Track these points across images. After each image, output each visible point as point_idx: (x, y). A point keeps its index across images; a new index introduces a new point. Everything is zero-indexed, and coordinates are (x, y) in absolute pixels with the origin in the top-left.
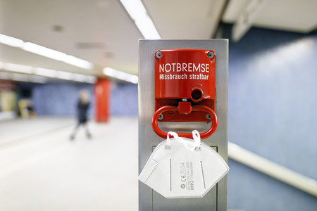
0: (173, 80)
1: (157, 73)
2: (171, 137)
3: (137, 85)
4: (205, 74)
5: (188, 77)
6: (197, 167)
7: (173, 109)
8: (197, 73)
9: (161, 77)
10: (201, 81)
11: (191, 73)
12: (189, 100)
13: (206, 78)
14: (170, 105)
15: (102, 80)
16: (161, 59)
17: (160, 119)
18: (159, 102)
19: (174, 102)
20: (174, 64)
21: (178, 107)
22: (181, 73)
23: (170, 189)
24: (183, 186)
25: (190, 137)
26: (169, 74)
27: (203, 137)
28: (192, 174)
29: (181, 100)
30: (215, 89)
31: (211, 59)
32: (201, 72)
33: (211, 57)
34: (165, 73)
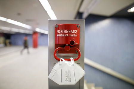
0: (63, 37)
1: (56, 33)
2: (62, 60)
3: (47, 35)
4: (76, 34)
5: (69, 35)
6: (72, 73)
7: (62, 49)
8: (72, 34)
10: (74, 37)
11: (70, 34)
12: (69, 45)
13: (76, 36)
14: (61, 47)
15: (35, 33)
16: (57, 28)
17: (57, 52)
18: (57, 45)
19: (63, 46)
20: (63, 30)
21: (65, 48)
22: (66, 34)
24: (66, 80)
25: (70, 60)
26: (61, 34)
27: (75, 60)
28: (70, 75)
29: (66, 45)
30: (79, 40)
31: (78, 28)
32: (74, 34)
33: (78, 27)
34: (59, 34)
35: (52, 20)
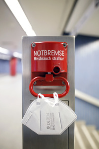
0: (43, 61)
1: (33, 56)
2: (40, 97)
4: (62, 57)
5: (52, 59)
6: (57, 116)
7: (42, 79)
8: (57, 56)
9: (35, 59)
10: (59, 61)
11: (53, 56)
12: (52, 73)
13: (62, 59)
14: (40, 76)
16: (35, 48)
18: (34, 74)
19: (43, 74)
20: (42, 51)
21: (45, 78)
22: (47, 56)
23: (40, 129)
24: (48, 128)
25: (52, 97)
27: (60, 97)
28: (54, 120)
29: (47, 73)
30: (67, 66)
31: (65, 48)
32: (59, 56)
33: (66, 46)
34: (37, 56)
35: (28, 37)
